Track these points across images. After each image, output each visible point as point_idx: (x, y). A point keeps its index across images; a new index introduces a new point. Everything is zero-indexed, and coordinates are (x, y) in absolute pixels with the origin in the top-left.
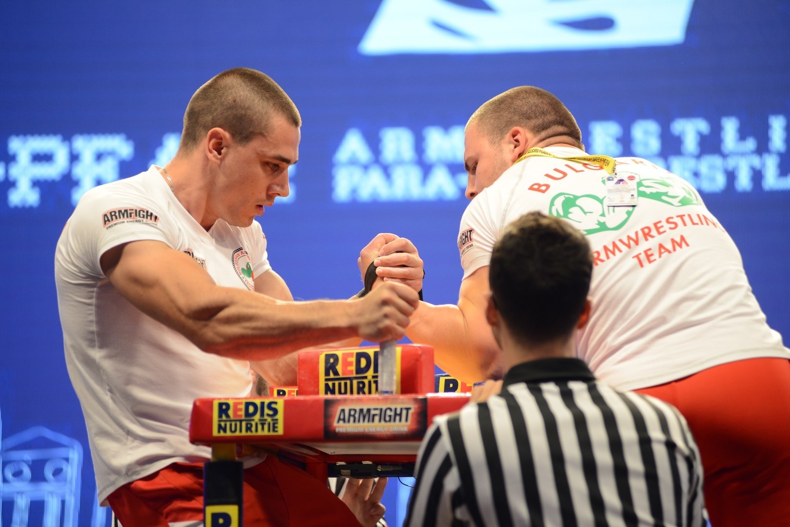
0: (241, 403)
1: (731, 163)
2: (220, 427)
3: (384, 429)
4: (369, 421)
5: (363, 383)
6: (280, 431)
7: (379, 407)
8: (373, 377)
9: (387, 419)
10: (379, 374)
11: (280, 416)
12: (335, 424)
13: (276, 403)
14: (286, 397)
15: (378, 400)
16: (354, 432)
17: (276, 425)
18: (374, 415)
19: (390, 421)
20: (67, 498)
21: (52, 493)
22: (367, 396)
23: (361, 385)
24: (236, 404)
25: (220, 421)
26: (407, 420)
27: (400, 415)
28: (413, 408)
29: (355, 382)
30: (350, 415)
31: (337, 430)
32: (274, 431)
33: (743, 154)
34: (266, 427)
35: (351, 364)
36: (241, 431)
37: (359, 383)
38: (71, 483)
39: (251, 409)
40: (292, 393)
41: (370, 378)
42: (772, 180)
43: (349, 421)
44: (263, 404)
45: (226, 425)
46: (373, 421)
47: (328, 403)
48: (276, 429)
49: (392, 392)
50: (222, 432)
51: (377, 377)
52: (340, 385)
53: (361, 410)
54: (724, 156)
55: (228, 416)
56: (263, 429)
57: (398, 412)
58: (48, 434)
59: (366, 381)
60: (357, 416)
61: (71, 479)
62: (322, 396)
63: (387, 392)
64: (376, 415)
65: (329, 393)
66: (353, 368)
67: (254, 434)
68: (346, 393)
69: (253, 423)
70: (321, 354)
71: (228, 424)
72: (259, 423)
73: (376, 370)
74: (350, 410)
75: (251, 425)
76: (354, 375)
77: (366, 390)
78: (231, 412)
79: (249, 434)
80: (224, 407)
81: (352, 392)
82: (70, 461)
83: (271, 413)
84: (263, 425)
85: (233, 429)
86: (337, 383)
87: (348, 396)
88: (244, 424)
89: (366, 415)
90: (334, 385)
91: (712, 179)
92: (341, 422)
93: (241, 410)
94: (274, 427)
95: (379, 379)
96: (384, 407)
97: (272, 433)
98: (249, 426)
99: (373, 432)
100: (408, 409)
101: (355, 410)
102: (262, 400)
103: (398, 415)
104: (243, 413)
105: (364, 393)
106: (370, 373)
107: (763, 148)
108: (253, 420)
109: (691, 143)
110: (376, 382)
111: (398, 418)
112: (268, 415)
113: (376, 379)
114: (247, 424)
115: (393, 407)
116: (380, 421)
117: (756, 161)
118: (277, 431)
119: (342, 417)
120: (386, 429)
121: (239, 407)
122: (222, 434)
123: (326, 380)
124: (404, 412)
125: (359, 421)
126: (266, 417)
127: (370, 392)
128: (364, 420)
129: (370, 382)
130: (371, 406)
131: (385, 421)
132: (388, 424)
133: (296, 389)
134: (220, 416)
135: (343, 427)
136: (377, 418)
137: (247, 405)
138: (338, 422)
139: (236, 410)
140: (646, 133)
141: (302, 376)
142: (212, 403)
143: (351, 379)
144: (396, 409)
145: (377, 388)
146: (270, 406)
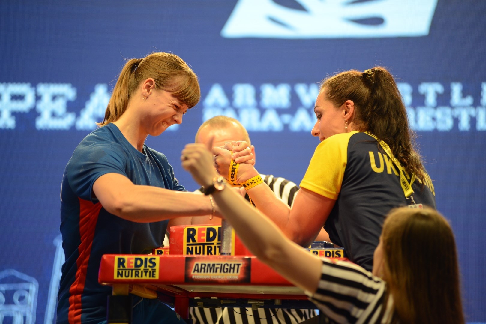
0: (132, 259)
1: (456, 112)
2: (118, 273)
3: (223, 277)
4: (213, 272)
5: (211, 248)
6: (157, 277)
7: (220, 263)
8: (218, 244)
9: (225, 270)
10: (222, 242)
11: (157, 268)
12: (192, 273)
13: (155, 259)
14: (162, 255)
15: (220, 258)
16: (204, 279)
17: (154, 273)
18: (217, 268)
19: (227, 272)
20: (28, 315)
21: (18, 312)
22: (213, 256)
23: (210, 249)
24: (129, 259)
25: (118, 270)
26: (238, 272)
27: (234, 268)
28: (242, 264)
29: (206, 247)
30: (202, 268)
31: (193, 277)
32: (153, 276)
33: (464, 107)
34: (148, 274)
35: (203, 235)
36: (132, 276)
37: (208, 247)
38: (30, 306)
39: (139, 262)
41: (215, 244)
42: (483, 123)
43: (201, 272)
44: (146, 259)
45: (122, 272)
46: (216, 272)
47: (188, 260)
48: (154, 276)
50: (120, 276)
51: (220, 243)
52: (196, 248)
53: (209, 265)
54: (452, 108)
55: (124, 266)
56: (146, 275)
57: (232, 266)
58: (17, 274)
59: (213, 246)
60: (206, 268)
61: (31, 303)
63: (226, 254)
64: (218, 268)
65: (189, 253)
67: (140, 278)
68: (200, 253)
69: (140, 271)
70: (185, 228)
71: (124, 271)
73: (219, 239)
74: (202, 265)
75: (139, 273)
77: (213, 252)
78: (126, 264)
79: (137, 278)
80: (122, 261)
81: (204, 254)
82: (30, 291)
83: (151, 265)
84: (146, 272)
85: (127, 275)
86: (194, 247)
88: (134, 272)
89: (212, 268)
90: (192, 248)
91: (444, 122)
92: (196, 272)
93: (132, 263)
94: (153, 274)
95: (222, 245)
96: (223, 263)
97: (151, 278)
98: (137, 273)
99: (216, 279)
100: (238, 265)
101: (205, 265)
102: (146, 257)
103: (232, 268)
104: (133, 265)
105: (211, 254)
106: (216, 241)
107: (477, 103)
108: (140, 269)
109: (431, 99)
110: (220, 247)
111: (232, 270)
112: (149, 266)
114: (136, 272)
115: (229, 264)
116: (221, 272)
117: (473, 111)
118: (155, 277)
120: (224, 277)
121: (131, 261)
122: (120, 278)
123: (188, 245)
124: (236, 267)
125: (207, 272)
126: (148, 268)
127: (215, 254)
128: (210, 271)
129: (215, 247)
130: (216, 263)
131: (224, 272)
132: (226, 274)
133: (169, 250)
134: (119, 266)
135: (197, 275)
136: (219, 270)
138: (194, 272)
139: (129, 263)
141: (173, 242)
142: (114, 258)
143: (204, 245)
144: (231, 265)
145: (220, 251)
146: (151, 262)
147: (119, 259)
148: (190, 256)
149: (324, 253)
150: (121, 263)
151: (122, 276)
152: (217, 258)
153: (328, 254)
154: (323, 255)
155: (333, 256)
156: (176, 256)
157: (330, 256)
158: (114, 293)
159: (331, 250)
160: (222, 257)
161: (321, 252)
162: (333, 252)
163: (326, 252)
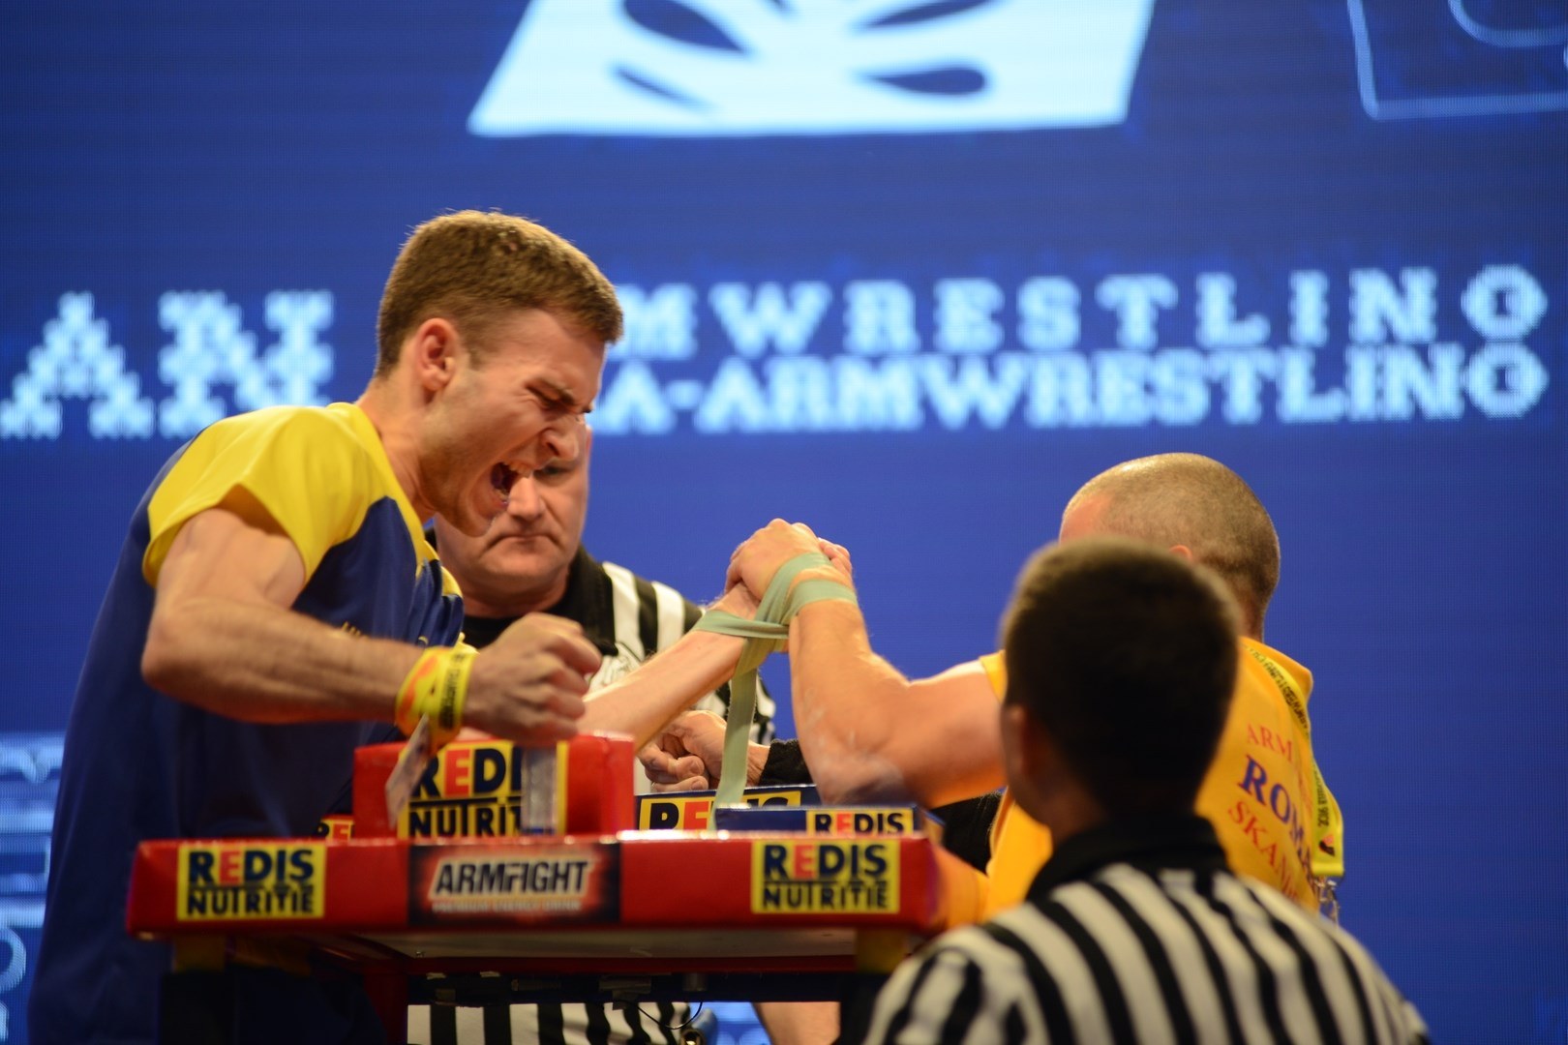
0: (236, 853)
1: (1218, 365)
2: (192, 903)
3: (531, 904)
4: (501, 889)
5: (490, 813)
6: (318, 908)
7: (522, 858)
8: (511, 799)
9: (539, 884)
10: (523, 793)
11: (318, 880)
12: (432, 895)
13: (309, 853)
14: (330, 841)
15: (521, 846)
16: (470, 912)
17: (309, 898)
18: (512, 878)
19: (544, 888)
22: (498, 839)
23: (484, 816)
24: (225, 856)
25: (192, 890)
26: (578, 886)
27: (566, 877)
28: (592, 862)
29: (472, 810)
30: (462, 877)
31: (436, 907)
32: (305, 909)
33: (1240, 349)
34: (288, 902)
35: (464, 772)
36: (235, 909)
37: (479, 813)
39: (258, 865)
40: (343, 831)
41: (502, 801)
42: (1299, 401)
43: (460, 889)
44: (281, 854)
45: (204, 899)
46: (509, 888)
47: (415, 854)
48: (309, 907)
49: (548, 831)
50: (196, 912)
51: (518, 799)
52: (441, 815)
53: (486, 868)
54: (1205, 352)
55: (208, 878)
56: (281, 905)
57: (562, 869)
59: (495, 808)
60: (477, 878)
63: (539, 831)
64: (516, 877)
65: (418, 834)
66: (468, 781)
67: (263, 915)
68: (452, 833)
69: (262, 894)
71: (209, 896)
72: (273, 893)
73: (516, 785)
74: (463, 867)
75: (258, 898)
76: (471, 795)
77: (495, 825)
78: (215, 872)
79: (253, 915)
80: (201, 860)
81: (465, 832)
83: (298, 872)
84: (281, 897)
85: (220, 904)
86: (434, 811)
87: (457, 839)
88: (242, 895)
89: (496, 877)
90: (428, 815)
91: (1180, 398)
92: (444, 892)
93: (236, 867)
94: (306, 902)
95: (523, 805)
96: (533, 862)
97: (300, 915)
98: (253, 899)
99: (510, 911)
100: (581, 865)
101: (473, 868)
102: (281, 847)
103: (560, 876)
104: (240, 873)
105: (490, 833)
106: (503, 791)
107: (1280, 337)
108: (262, 887)
109: (1138, 326)
110: (517, 811)
111: (560, 883)
112: (293, 877)
113: (516, 805)
114: (248, 896)
115: (551, 860)
116: (524, 888)
117: (1266, 362)
118: (311, 911)
120: (536, 905)
121: (234, 860)
122: (196, 915)
123: (413, 805)
124: (574, 872)
125: (481, 888)
126: (288, 881)
127: (503, 831)
128: (491, 887)
129: (502, 810)
130: (507, 858)
131: (535, 888)
132: (540, 896)
133: (350, 823)
134: (192, 879)
135: (448, 901)
136: (517, 884)
137: (250, 856)
138: (438, 890)
139: (226, 866)
140: (1050, 302)
142: (173, 856)
143: (465, 804)
144: (557, 866)
145: (518, 823)
146: (296, 859)
147: (194, 857)
148: (421, 841)
149: (851, 821)
150: (200, 865)
152: (511, 846)
153: (864, 824)
154: (848, 825)
155: (881, 828)
156: (377, 842)
157: (870, 829)
159: (872, 812)
160: (525, 841)
161: (840, 817)
162: (880, 816)
163: (858, 818)
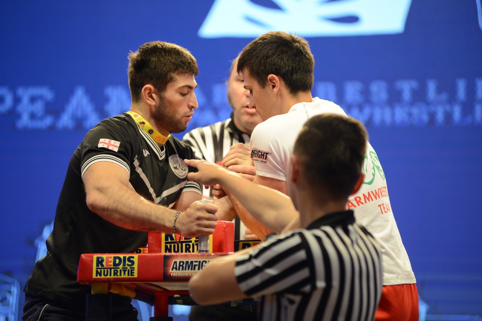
0: (111, 257)
1: (432, 108)
2: (97, 272)
4: (192, 269)
6: (136, 275)
8: (195, 241)
10: (199, 239)
11: (136, 266)
12: (171, 271)
13: (133, 257)
14: (139, 254)
15: (198, 256)
16: (183, 276)
17: (133, 271)
18: (195, 265)
20: (9, 316)
22: (192, 253)
23: (188, 247)
24: (107, 258)
25: (97, 268)
29: (184, 244)
30: (180, 265)
31: (172, 275)
32: (132, 275)
33: (440, 103)
34: (127, 272)
36: (110, 275)
37: (186, 245)
38: (12, 307)
39: (117, 261)
40: (145, 251)
41: (193, 242)
43: (179, 269)
44: (125, 258)
45: (101, 271)
46: (194, 269)
47: (166, 258)
48: (133, 274)
49: (207, 251)
50: (98, 275)
51: (197, 241)
52: (174, 246)
55: (102, 265)
56: (125, 273)
60: (184, 266)
61: (12, 304)
62: (163, 253)
63: (203, 251)
64: (197, 265)
65: (167, 251)
67: (119, 277)
68: (178, 251)
69: (119, 270)
71: (103, 270)
72: (122, 270)
73: (197, 237)
74: (180, 262)
75: (117, 271)
77: (191, 249)
78: (104, 263)
79: (116, 277)
80: (100, 260)
82: (12, 293)
83: (130, 263)
84: (125, 271)
85: (106, 274)
86: (172, 245)
87: (180, 253)
88: (112, 270)
89: (190, 265)
90: (171, 246)
92: (174, 270)
93: (111, 262)
94: (132, 273)
95: (199, 243)
96: (202, 261)
97: (130, 277)
98: (116, 272)
101: (183, 262)
102: (125, 255)
104: (112, 263)
105: (190, 252)
106: (194, 239)
107: (452, 99)
108: (119, 268)
109: (407, 95)
112: (128, 265)
114: (114, 271)
115: (207, 261)
116: (199, 269)
117: (448, 108)
118: (134, 275)
119: (175, 267)
121: (110, 260)
122: (99, 277)
123: (166, 243)
125: (186, 269)
126: (126, 266)
127: (193, 251)
128: (189, 269)
129: (193, 245)
130: (194, 260)
131: (202, 269)
133: (147, 249)
134: (97, 265)
135: (175, 273)
136: (197, 267)
137: (115, 258)
138: (172, 270)
139: (108, 262)
140: (379, 88)
141: (151, 241)
142: (92, 257)
143: (182, 243)
145: (198, 249)
146: (129, 260)
147: (98, 258)
148: (168, 254)
151: (100, 275)
156: (154, 254)
158: (92, 292)
160: (200, 254)
